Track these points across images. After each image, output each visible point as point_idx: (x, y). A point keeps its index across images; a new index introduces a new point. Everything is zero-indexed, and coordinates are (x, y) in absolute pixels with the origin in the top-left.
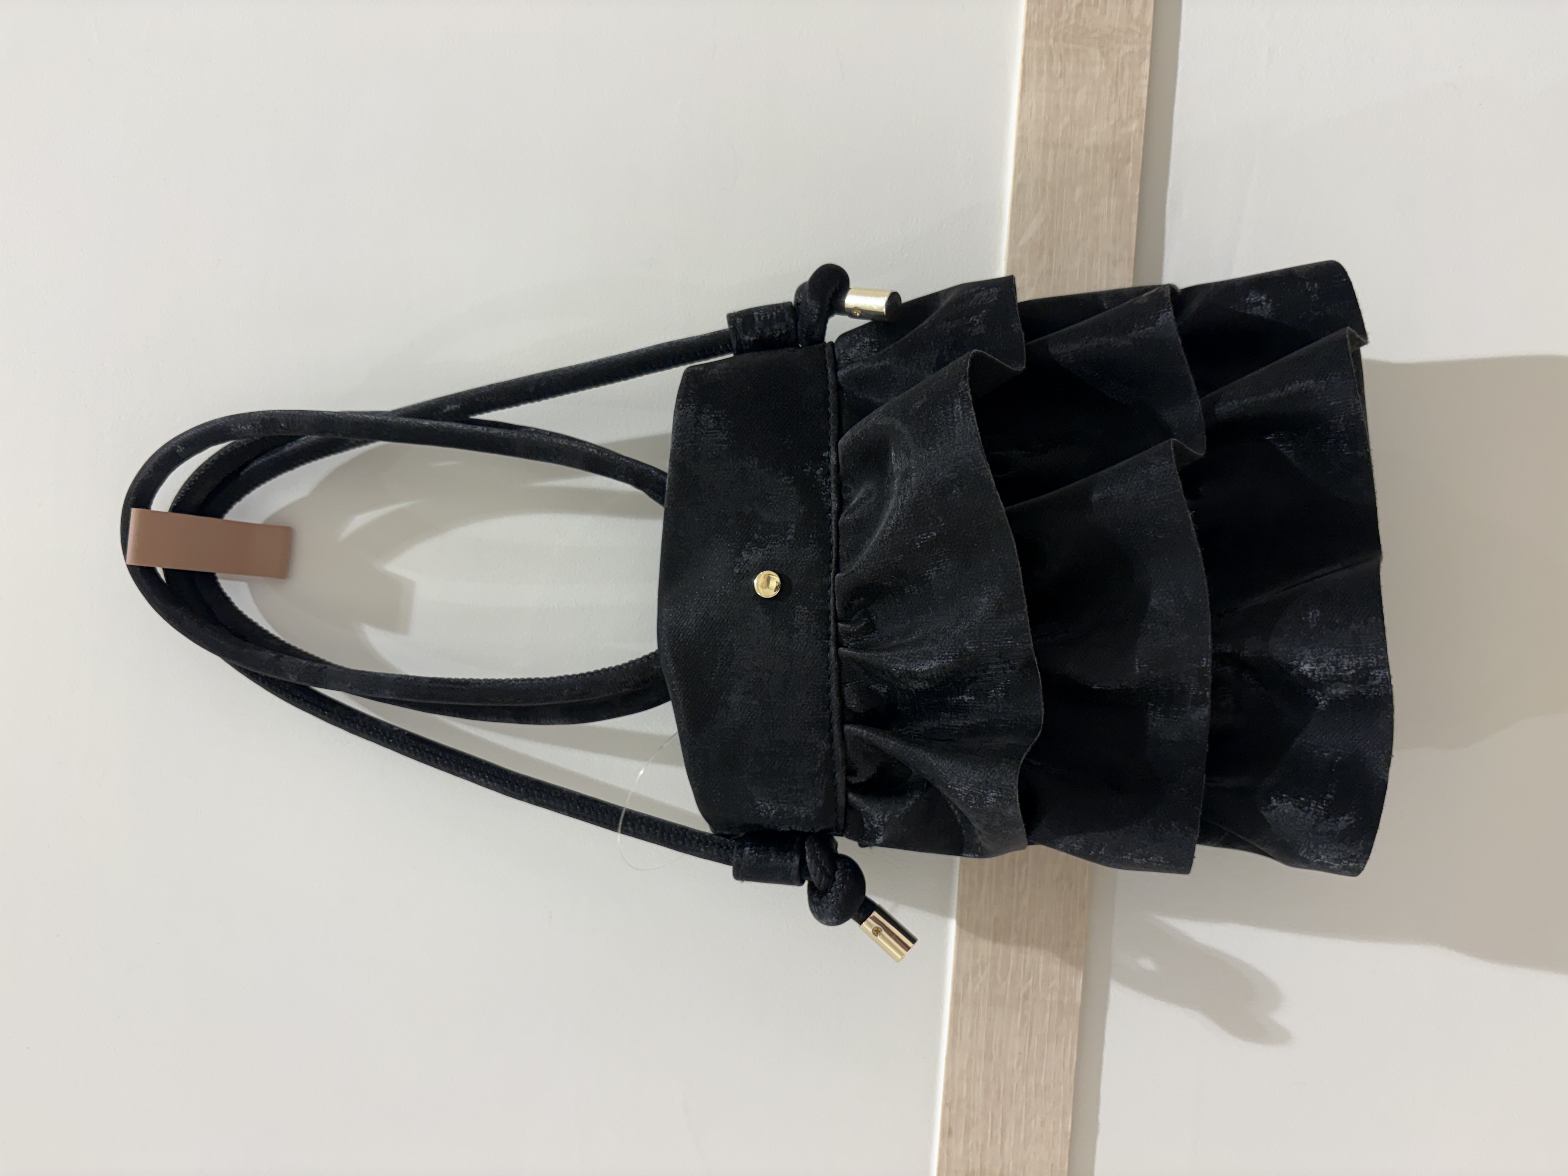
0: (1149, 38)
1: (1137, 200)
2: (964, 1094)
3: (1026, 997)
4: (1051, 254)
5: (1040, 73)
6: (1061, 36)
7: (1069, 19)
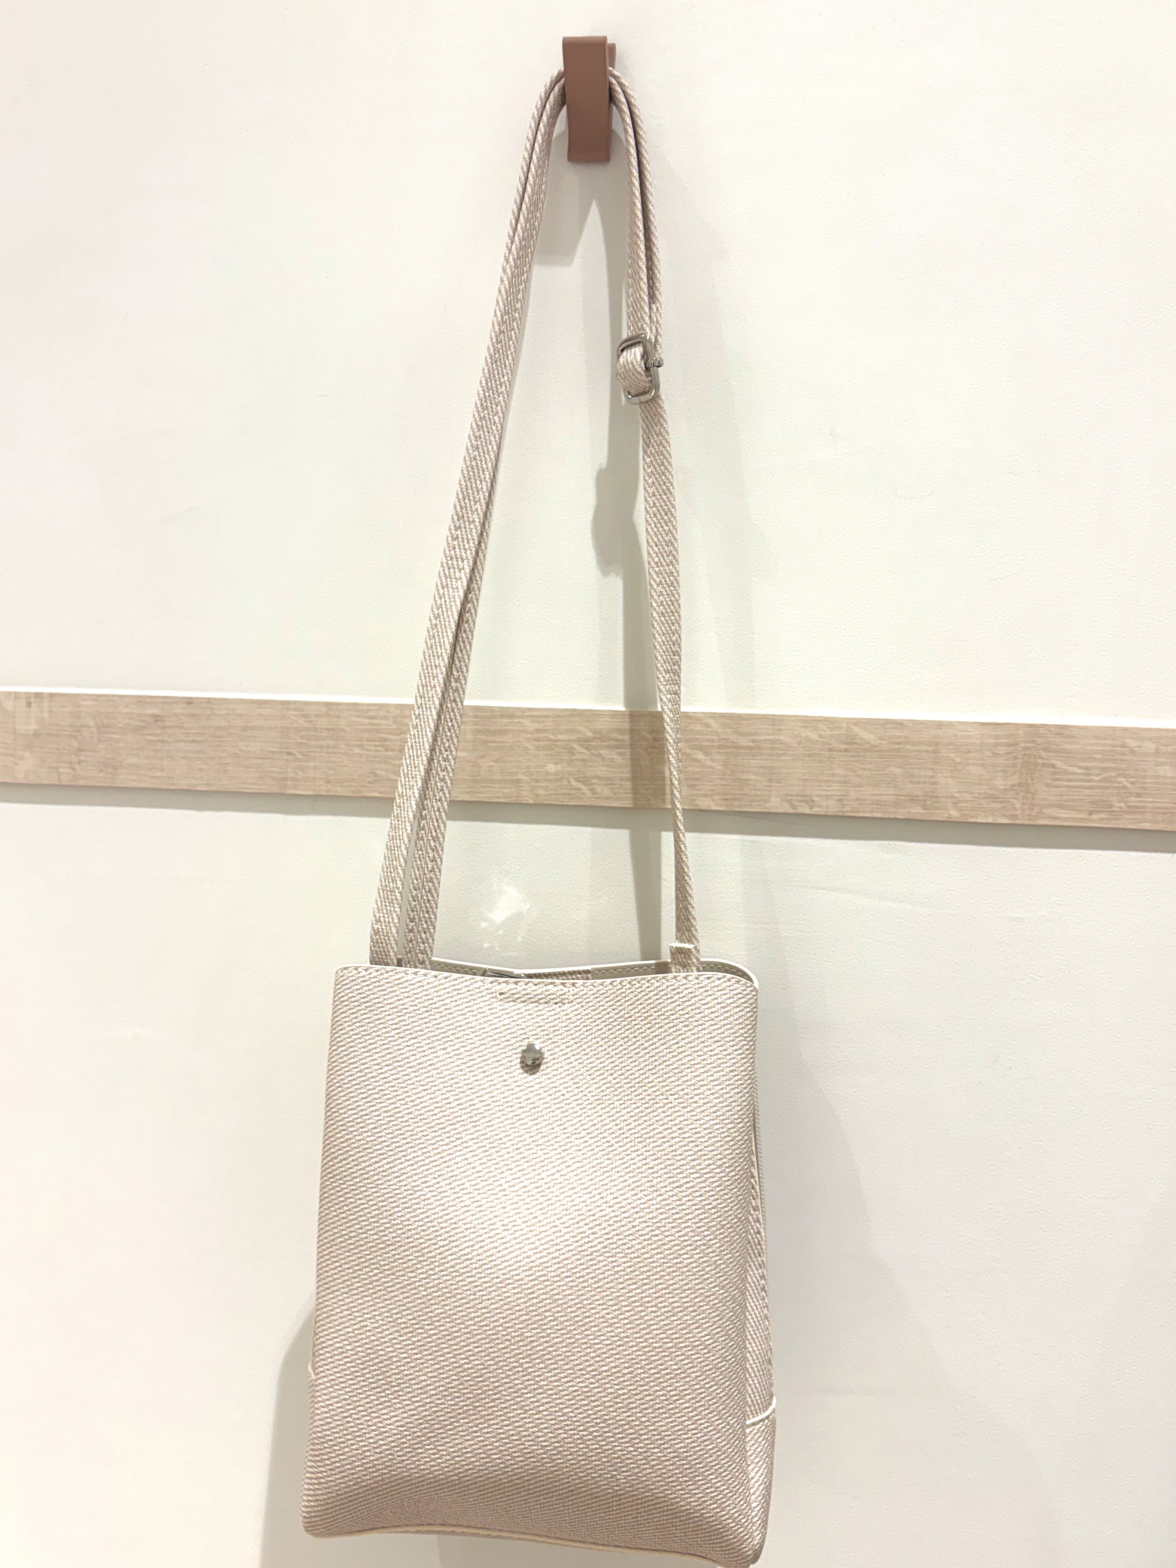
0: (1027, 822)
1: (892, 816)
2: (217, 712)
3: (289, 754)
4: (846, 750)
5: (997, 737)
6: (1028, 752)
7: (1042, 758)
